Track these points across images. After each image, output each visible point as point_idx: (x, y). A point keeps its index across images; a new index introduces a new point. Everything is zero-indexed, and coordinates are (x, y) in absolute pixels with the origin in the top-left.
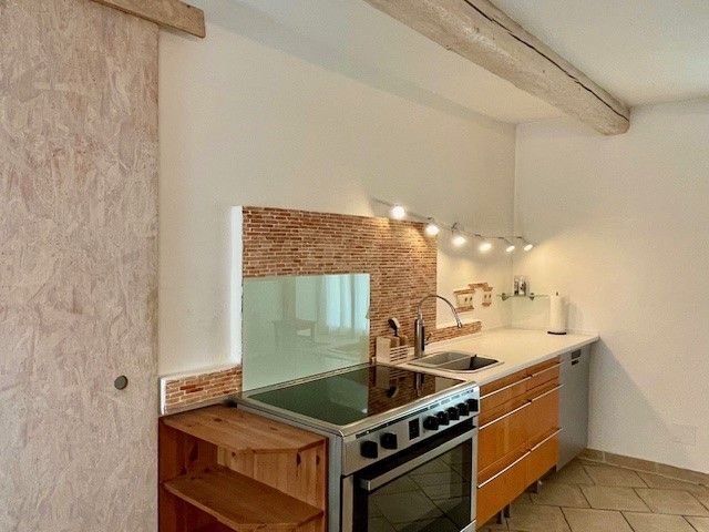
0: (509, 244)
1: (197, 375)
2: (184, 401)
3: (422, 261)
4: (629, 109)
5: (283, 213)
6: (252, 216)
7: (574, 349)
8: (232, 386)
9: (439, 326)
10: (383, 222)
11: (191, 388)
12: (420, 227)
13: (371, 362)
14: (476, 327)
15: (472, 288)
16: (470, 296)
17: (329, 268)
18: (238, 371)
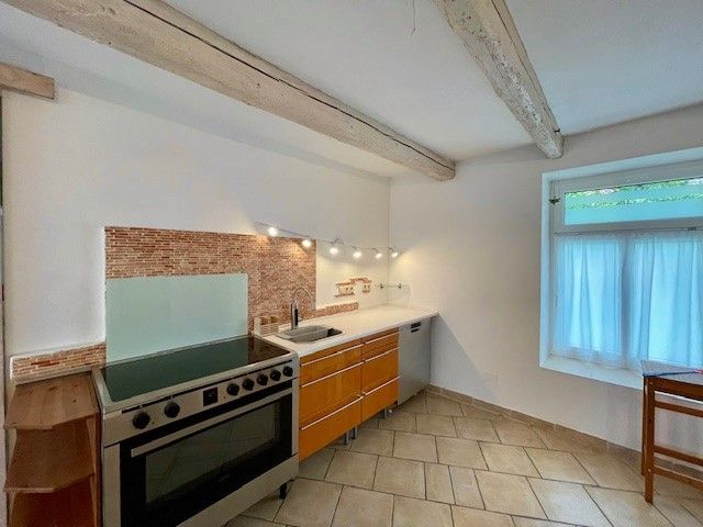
0: (377, 252)
1: (52, 352)
2: (36, 373)
3: (301, 265)
4: (454, 163)
5: (152, 232)
6: (116, 234)
7: (414, 322)
8: (97, 358)
9: (318, 307)
10: (261, 239)
11: (44, 363)
12: (298, 241)
13: (250, 334)
14: (355, 307)
15: (353, 281)
16: (350, 286)
17: (204, 271)
18: (102, 348)
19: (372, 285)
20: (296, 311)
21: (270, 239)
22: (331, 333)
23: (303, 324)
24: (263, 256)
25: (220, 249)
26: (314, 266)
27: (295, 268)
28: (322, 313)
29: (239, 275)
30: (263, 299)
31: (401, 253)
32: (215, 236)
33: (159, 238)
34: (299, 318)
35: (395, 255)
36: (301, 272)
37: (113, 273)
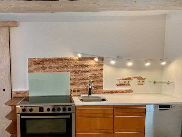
2: (16, 95)
6: (30, 60)
8: (27, 94)
9: (104, 89)
10: (76, 59)
11: (17, 93)
13: (70, 95)
15: (130, 78)
16: (127, 81)
17: (54, 71)
18: (28, 92)
19: (146, 81)
20: (90, 89)
21: (79, 59)
22: (104, 100)
23: (93, 95)
24: (76, 66)
25: (59, 64)
26: (102, 70)
27: (92, 71)
28: (107, 92)
29: (67, 73)
30: (76, 83)
31: (169, 62)
32: (58, 59)
33: (41, 61)
34: (91, 92)
35: (164, 63)
36: (94, 72)
37: (30, 71)
